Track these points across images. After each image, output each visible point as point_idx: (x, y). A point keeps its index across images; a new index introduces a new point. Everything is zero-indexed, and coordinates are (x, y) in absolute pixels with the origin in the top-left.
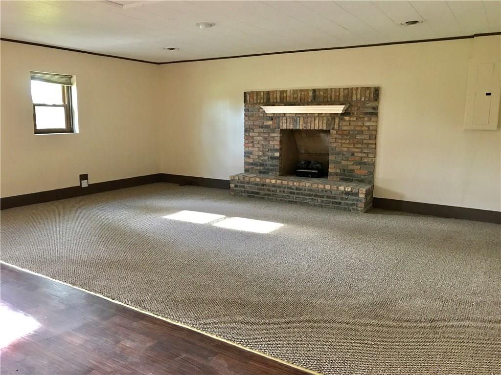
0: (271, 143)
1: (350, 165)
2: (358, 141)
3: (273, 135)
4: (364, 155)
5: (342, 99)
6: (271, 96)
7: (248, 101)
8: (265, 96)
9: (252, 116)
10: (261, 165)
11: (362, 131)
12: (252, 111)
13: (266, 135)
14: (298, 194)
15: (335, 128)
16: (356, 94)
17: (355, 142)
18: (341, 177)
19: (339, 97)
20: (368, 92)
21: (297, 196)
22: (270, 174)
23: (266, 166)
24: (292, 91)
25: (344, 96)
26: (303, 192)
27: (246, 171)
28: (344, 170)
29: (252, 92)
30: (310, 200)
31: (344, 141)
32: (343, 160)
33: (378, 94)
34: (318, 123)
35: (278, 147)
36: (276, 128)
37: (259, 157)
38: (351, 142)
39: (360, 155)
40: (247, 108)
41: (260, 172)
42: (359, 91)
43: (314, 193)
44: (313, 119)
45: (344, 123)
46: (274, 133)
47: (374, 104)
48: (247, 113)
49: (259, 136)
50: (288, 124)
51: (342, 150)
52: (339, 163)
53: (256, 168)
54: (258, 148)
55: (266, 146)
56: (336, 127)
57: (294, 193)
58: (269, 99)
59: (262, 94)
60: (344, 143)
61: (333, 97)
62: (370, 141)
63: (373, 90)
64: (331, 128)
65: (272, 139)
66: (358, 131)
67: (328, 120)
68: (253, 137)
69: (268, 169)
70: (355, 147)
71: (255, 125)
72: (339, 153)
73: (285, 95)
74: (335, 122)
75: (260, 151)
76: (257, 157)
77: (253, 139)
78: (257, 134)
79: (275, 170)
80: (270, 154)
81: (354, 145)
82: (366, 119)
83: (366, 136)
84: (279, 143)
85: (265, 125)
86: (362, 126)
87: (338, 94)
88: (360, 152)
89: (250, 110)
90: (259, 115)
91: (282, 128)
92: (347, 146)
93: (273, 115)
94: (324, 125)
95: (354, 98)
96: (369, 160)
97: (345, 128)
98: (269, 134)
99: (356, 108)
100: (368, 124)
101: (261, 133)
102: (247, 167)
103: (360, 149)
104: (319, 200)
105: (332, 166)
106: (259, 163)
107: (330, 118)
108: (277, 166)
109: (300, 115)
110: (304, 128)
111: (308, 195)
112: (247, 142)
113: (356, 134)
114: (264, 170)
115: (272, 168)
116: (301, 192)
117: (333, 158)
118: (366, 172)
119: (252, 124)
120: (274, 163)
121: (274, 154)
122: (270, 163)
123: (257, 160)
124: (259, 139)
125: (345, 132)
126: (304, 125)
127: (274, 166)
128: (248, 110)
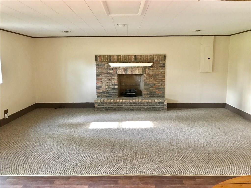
0: (113, 81)
1: (154, 90)
2: (157, 79)
3: (114, 77)
4: (160, 85)
5: (149, 60)
6: (112, 58)
7: (98, 60)
8: (109, 58)
9: (101, 68)
10: (107, 93)
11: (159, 74)
12: (101, 65)
13: (110, 78)
14: (135, 105)
15: (146, 73)
16: (156, 58)
17: (156, 79)
18: (150, 95)
19: (148, 59)
20: (161, 57)
21: (134, 107)
22: (113, 97)
23: (110, 93)
24: (123, 56)
25: (150, 59)
26: (137, 104)
27: (98, 97)
28: (151, 92)
29: (101, 56)
30: (141, 108)
31: (150, 79)
32: (150, 88)
33: (165, 58)
34: (138, 71)
35: (117, 83)
36: (115, 74)
37: (106, 89)
38: (154, 79)
39: (158, 85)
40: (98, 64)
41: (107, 97)
42: (157, 56)
43: (143, 104)
44: (135, 69)
45: (150, 71)
46: (114, 76)
47: (163, 62)
48: (98, 66)
49: (105, 78)
50: (122, 72)
51: (150, 83)
52: (148, 89)
53: (104, 94)
54: (105, 84)
55: (109, 83)
56: (147, 73)
57: (132, 105)
58: (110, 59)
59: (106, 57)
60: (150, 80)
61: (145, 59)
62: (162, 79)
63: (163, 56)
64: (144, 73)
65: (113, 79)
66: (157, 74)
67: (143, 70)
68: (101, 79)
69: (111, 95)
70: (156, 81)
71: (103, 73)
72: (148, 85)
73: (120, 57)
74: (146, 70)
75: (106, 86)
76: (104, 89)
77: (102, 80)
78: (104, 77)
79: (116, 95)
80: (112, 87)
81: (155, 81)
82: (160, 69)
83: (160, 76)
84: (117, 81)
85: (109, 73)
86: (159, 72)
87: (147, 57)
88: (158, 84)
89: (99, 65)
90: (105, 67)
91: (118, 74)
92: (152, 81)
93: (113, 67)
94: (141, 72)
95: (155, 60)
96: (162, 87)
97: (151, 73)
98: (111, 77)
99: (156, 64)
100: (161, 71)
101: (107, 76)
102: (99, 94)
103: (158, 82)
104: (146, 107)
105: (145, 91)
106: (105, 92)
107: (144, 69)
108: (116, 93)
109: (128, 67)
110: (130, 74)
111: (140, 106)
112: (98, 81)
113: (156, 76)
114: (109, 95)
115: (114, 94)
116: (136, 104)
117: (146, 87)
118: (161, 92)
119: (101, 72)
120: (114, 91)
121: (114, 87)
122: (112, 91)
123: (105, 91)
124: (105, 80)
125: (151, 75)
126: (131, 72)
127: (114, 93)
128: (98, 65)
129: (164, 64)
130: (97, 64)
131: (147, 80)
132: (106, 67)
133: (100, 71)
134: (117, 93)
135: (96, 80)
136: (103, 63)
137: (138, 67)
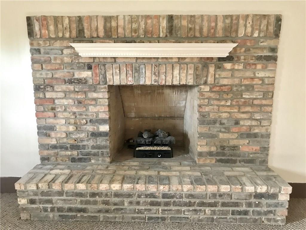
0: (92, 109)
1: (233, 139)
2: (245, 102)
3: (95, 95)
4: (254, 123)
5: (220, 33)
6: (86, 25)
7: (38, 33)
8: (74, 26)
9: (49, 61)
10: (73, 147)
11: (252, 86)
12: (48, 53)
13: (80, 96)
14: (167, 204)
15: (209, 82)
16: (245, 26)
17: (241, 103)
18: (218, 158)
19: (215, 31)
20: (265, 22)
21: (166, 208)
22: (93, 161)
23: (84, 149)
24: (127, 19)
25: (225, 29)
26: (177, 200)
27: (44, 159)
28: (223, 148)
29: (45, 18)
30: (190, 213)
31: (223, 103)
32: (220, 131)
33: (280, 25)
34: (180, 74)
35: (106, 116)
36: (99, 84)
37: (68, 134)
38: (234, 103)
39: (248, 123)
40: (37, 48)
41: (73, 160)
42: (250, 20)
43: (197, 201)
45: (224, 74)
46: (94, 91)
47: (271, 43)
48: (37, 56)
49: (65, 97)
50: (123, 76)
51: (220, 117)
52: (213, 136)
53: (63, 153)
55: (81, 115)
56: (210, 80)
57: (158, 204)
58: (81, 31)
59: (66, 21)
60: (223, 106)
61: (205, 30)
62: (264, 102)
64: (202, 82)
65: (93, 103)
66: (246, 86)
67: (196, 69)
68: (53, 100)
69: (88, 154)
70: (241, 111)
71: (56, 78)
72: (215, 122)
73: (114, 24)
74: (208, 71)
75: (70, 124)
76: (64, 135)
77: (54, 103)
78: (62, 95)
79: (103, 154)
80: (90, 128)
81: (239, 108)
82: (259, 67)
83: (257, 94)
84: (107, 109)
85: (77, 80)
86: (252, 79)
87: (213, 24)
88: (248, 119)
89: (42, 51)
90: (62, 60)
91: (111, 83)
92: (228, 110)
93: (92, 60)
94: (189, 77)
95: (241, 33)
96: (263, 131)
97: (225, 82)
98: (85, 93)
99: (243, 49)
100: (261, 74)
101: (70, 92)
102: (46, 153)
103: (249, 114)
104: (208, 210)
105: (204, 142)
106: (69, 146)
107: (200, 66)
108: (105, 147)
109: (144, 61)
110: (153, 83)
111: (185, 204)
112: (42, 109)
113: (242, 91)
114: (80, 156)
115: (96, 151)
116: (172, 200)
117: (204, 129)
118: (258, 148)
119: (50, 76)
120: (98, 143)
121: (98, 128)
122: (91, 143)
123: (65, 140)
124: (66, 103)
125: (225, 89)
126: (154, 77)
127: (99, 147)
128: (38, 51)
129: (274, 50)
130: (35, 49)
131: (212, 105)
132: (67, 60)
133: (47, 74)
134: (108, 150)
135: (35, 103)
136: (58, 44)
137: (179, 58)
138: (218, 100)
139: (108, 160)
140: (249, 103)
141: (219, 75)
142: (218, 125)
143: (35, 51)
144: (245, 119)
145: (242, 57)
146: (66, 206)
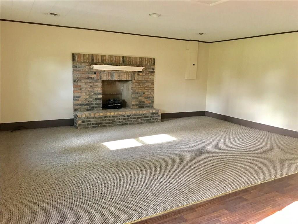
0: (96, 89)
1: (143, 99)
3: (97, 84)
4: (149, 93)
5: (138, 63)
6: (95, 58)
7: (77, 60)
8: (90, 58)
9: (79, 71)
10: (88, 104)
11: (148, 81)
12: (80, 68)
13: (91, 84)
16: (145, 61)
17: (145, 87)
18: (139, 106)
20: (151, 60)
21: (128, 120)
22: (95, 110)
23: (92, 105)
24: (109, 56)
25: (139, 62)
26: (131, 117)
27: (75, 110)
28: (140, 102)
29: (80, 54)
30: (135, 121)
31: (140, 86)
32: (139, 96)
33: (155, 62)
34: (126, 76)
35: (101, 92)
36: (99, 80)
37: (86, 99)
38: (143, 86)
40: (75, 65)
41: (88, 110)
42: (146, 59)
44: (123, 74)
45: (140, 77)
46: (97, 82)
47: (153, 67)
48: (75, 68)
49: (85, 85)
50: (108, 77)
51: (139, 91)
52: (137, 98)
53: (84, 107)
54: (86, 93)
55: (91, 91)
56: (136, 79)
57: (125, 119)
58: (93, 60)
59: (88, 56)
60: (140, 87)
61: (134, 62)
62: (151, 86)
63: (153, 60)
64: (133, 79)
65: (96, 87)
66: (146, 81)
67: (131, 75)
69: (94, 107)
70: (145, 89)
71: (82, 77)
73: (104, 58)
74: (135, 76)
75: (87, 95)
76: (84, 100)
77: (81, 87)
78: (84, 83)
79: (99, 107)
80: (95, 96)
82: (150, 74)
83: (150, 83)
84: (101, 89)
85: (91, 78)
86: (148, 78)
87: (136, 60)
88: (147, 92)
89: (77, 66)
90: (85, 70)
91: (103, 79)
92: (141, 89)
93: (96, 71)
94: (129, 77)
95: (144, 64)
96: (152, 96)
97: (140, 79)
98: (93, 83)
100: (150, 77)
101: (87, 82)
102: (76, 107)
103: (147, 90)
104: (140, 120)
105: (134, 100)
106: (86, 104)
107: (133, 74)
108: (100, 104)
109: (114, 71)
110: (118, 79)
111: (134, 118)
112: (76, 89)
113: (145, 83)
114: (90, 108)
115: (96, 105)
116: (129, 117)
117: (134, 96)
118: (151, 102)
119: (80, 76)
120: (97, 102)
121: (98, 96)
122: (95, 102)
123: (85, 102)
124: (86, 87)
125: (140, 82)
126: (118, 77)
127: (98, 104)
128: (76, 66)
129: (153, 69)
130: (75, 66)
131: (136, 87)
132: (87, 70)
133: (79, 75)
135: (73, 87)
136: (83, 64)
137: (126, 71)
138: (138, 85)
139: (101, 109)
140: (147, 86)
141: (138, 77)
142: (138, 94)
143: (74, 66)
144: (146, 92)
145: (145, 71)
146: (95, 122)
